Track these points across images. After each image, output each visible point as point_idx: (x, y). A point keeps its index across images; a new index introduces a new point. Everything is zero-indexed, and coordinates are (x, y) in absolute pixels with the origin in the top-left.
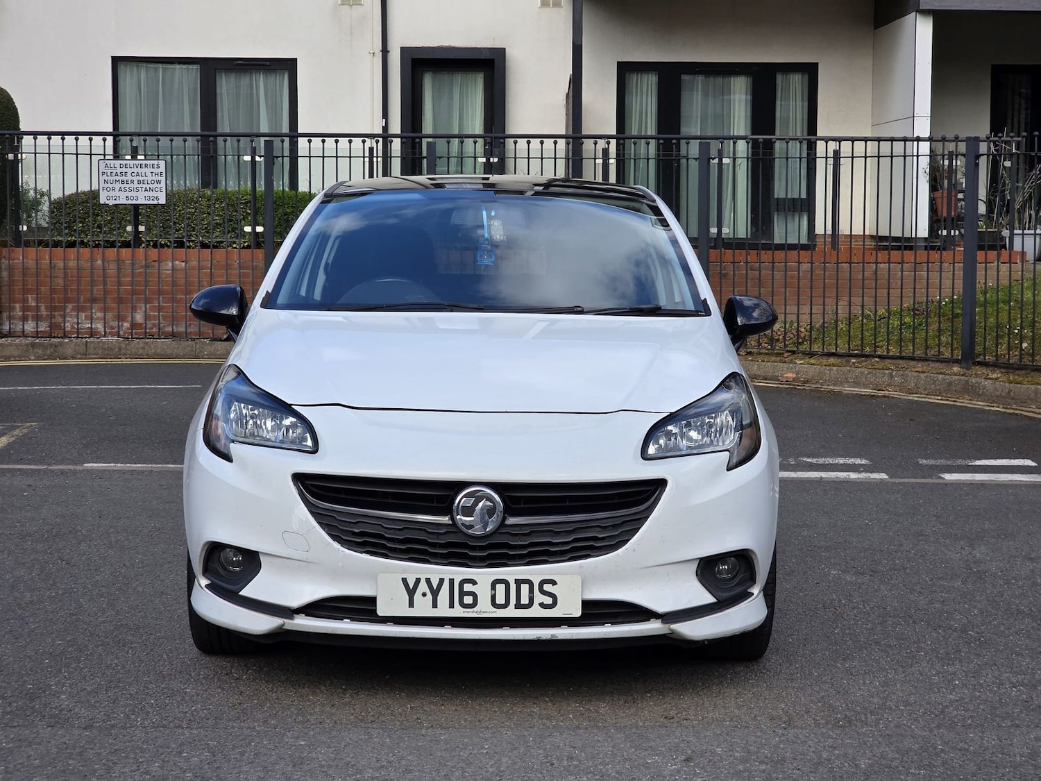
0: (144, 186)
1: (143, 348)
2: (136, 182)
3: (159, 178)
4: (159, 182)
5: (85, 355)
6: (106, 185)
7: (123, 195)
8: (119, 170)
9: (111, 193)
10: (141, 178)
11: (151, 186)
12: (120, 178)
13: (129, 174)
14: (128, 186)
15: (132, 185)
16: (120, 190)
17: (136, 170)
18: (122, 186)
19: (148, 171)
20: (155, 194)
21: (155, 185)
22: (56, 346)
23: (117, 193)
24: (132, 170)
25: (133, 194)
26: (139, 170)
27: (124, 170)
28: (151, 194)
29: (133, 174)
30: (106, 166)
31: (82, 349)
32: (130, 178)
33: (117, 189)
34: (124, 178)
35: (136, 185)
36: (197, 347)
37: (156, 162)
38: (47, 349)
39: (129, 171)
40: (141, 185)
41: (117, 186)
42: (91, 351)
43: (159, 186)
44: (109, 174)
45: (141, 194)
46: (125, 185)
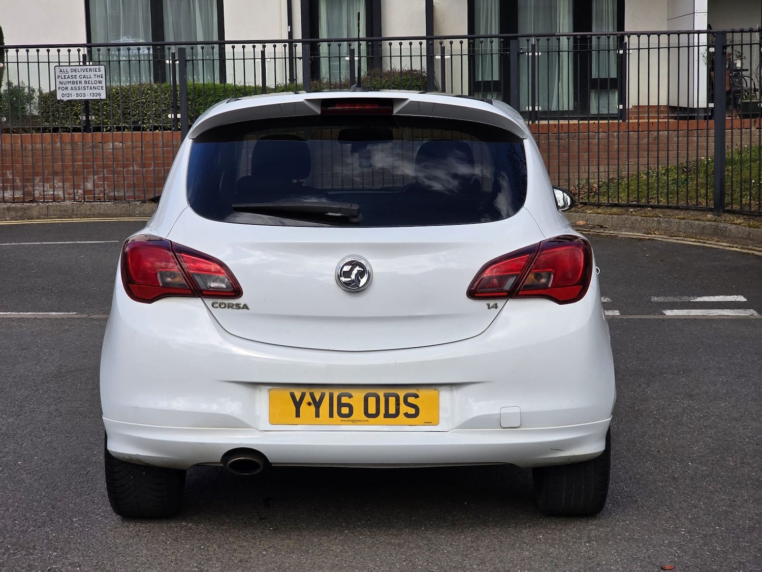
0: (90, 85)
1: (90, 209)
2: (83, 83)
3: (101, 79)
4: (100, 82)
5: (47, 216)
6: (61, 86)
7: (74, 92)
8: (70, 74)
9: (65, 92)
10: (87, 80)
11: (95, 85)
12: (72, 80)
13: (78, 77)
14: (77, 86)
15: (80, 85)
16: (72, 89)
17: (83, 74)
18: (73, 86)
19: (92, 74)
20: (97, 91)
21: (98, 85)
22: (25, 210)
23: (69, 91)
24: (80, 74)
25: (82, 91)
26: (85, 73)
27: (74, 74)
28: (95, 91)
29: (81, 77)
30: (61, 71)
31: (45, 211)
32: (78, 79)
33: (69, 88)
34: (74, 80)
35: (83, 85)
36: (131, 208)
37: (97, 67)
38: (19, 212)
39: (78, 74)
40: (87, 85)
41: (69, 86)
42: (51, 212)
43: (100, 85)
44: (63, 77)
45: (88, 92)
46: (75, 85)
